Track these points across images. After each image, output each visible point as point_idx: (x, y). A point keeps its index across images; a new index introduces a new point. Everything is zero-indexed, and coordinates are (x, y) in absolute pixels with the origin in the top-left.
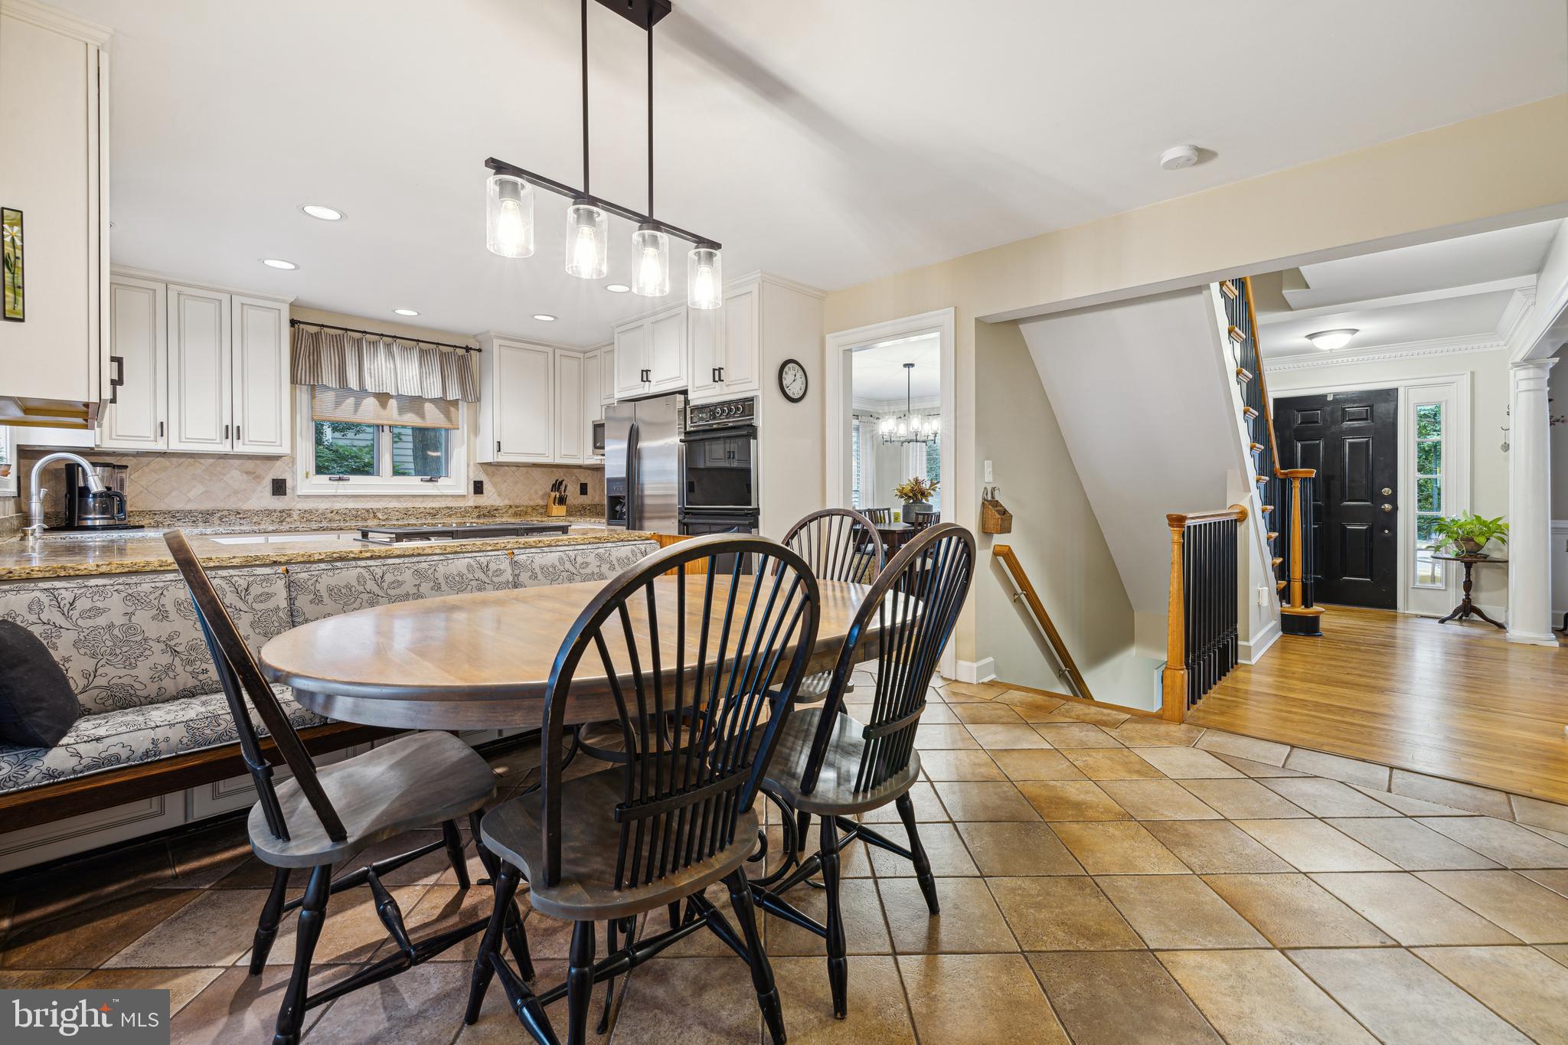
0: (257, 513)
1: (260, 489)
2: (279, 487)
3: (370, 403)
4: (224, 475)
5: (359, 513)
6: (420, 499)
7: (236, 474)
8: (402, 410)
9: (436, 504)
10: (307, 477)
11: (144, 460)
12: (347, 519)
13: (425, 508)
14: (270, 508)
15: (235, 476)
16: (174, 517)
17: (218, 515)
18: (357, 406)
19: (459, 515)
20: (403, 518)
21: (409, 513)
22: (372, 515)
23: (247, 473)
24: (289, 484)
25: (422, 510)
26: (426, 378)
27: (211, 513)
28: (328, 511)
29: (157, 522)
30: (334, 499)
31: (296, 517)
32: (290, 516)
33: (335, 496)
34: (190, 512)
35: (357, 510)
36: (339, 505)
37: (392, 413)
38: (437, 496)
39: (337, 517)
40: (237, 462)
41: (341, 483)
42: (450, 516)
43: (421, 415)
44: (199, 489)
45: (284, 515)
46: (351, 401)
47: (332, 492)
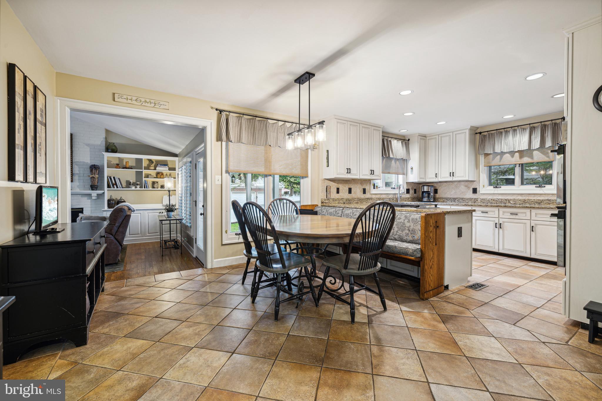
0: (467, 199)
1: (469, 191)
2: (475, 191)
3: (508, 155)
4: (459, 187)
5: (502, 201)
6: (533, 196)
7: (462, 187)
8: (521, 157)
9: (541, 198)
10: (484, 187)
11: (442, 184)
12: (498, 203)
13: (534, 200)
14: (472, 198)
15: (462, 188)
16: (447, 199)
17: (457, 199)
18: (501, 158)
20: (523, 204)
21: (526, 202)
22: (508, 202)
23: (465, 186)
24: (478, 190)
25: (533, 200)
26: (534, 140)
27: (455, 199)
28: (490, 199)
29: (443, 201)
30: (493, 195)
31: (479, 201)
32: (477, 200)
33: (494, 194)
34: (451, 198)
35: (502, 199)
36: (495, 197)
37: (516, 159)
38: (542, 194)
39: (494, 202)
40: (463, 183)
41: (496, 189)
43: (531, 157)
44: (454, 192)
45: (476, 200)
46: (499, 157)
47: (492, 192)
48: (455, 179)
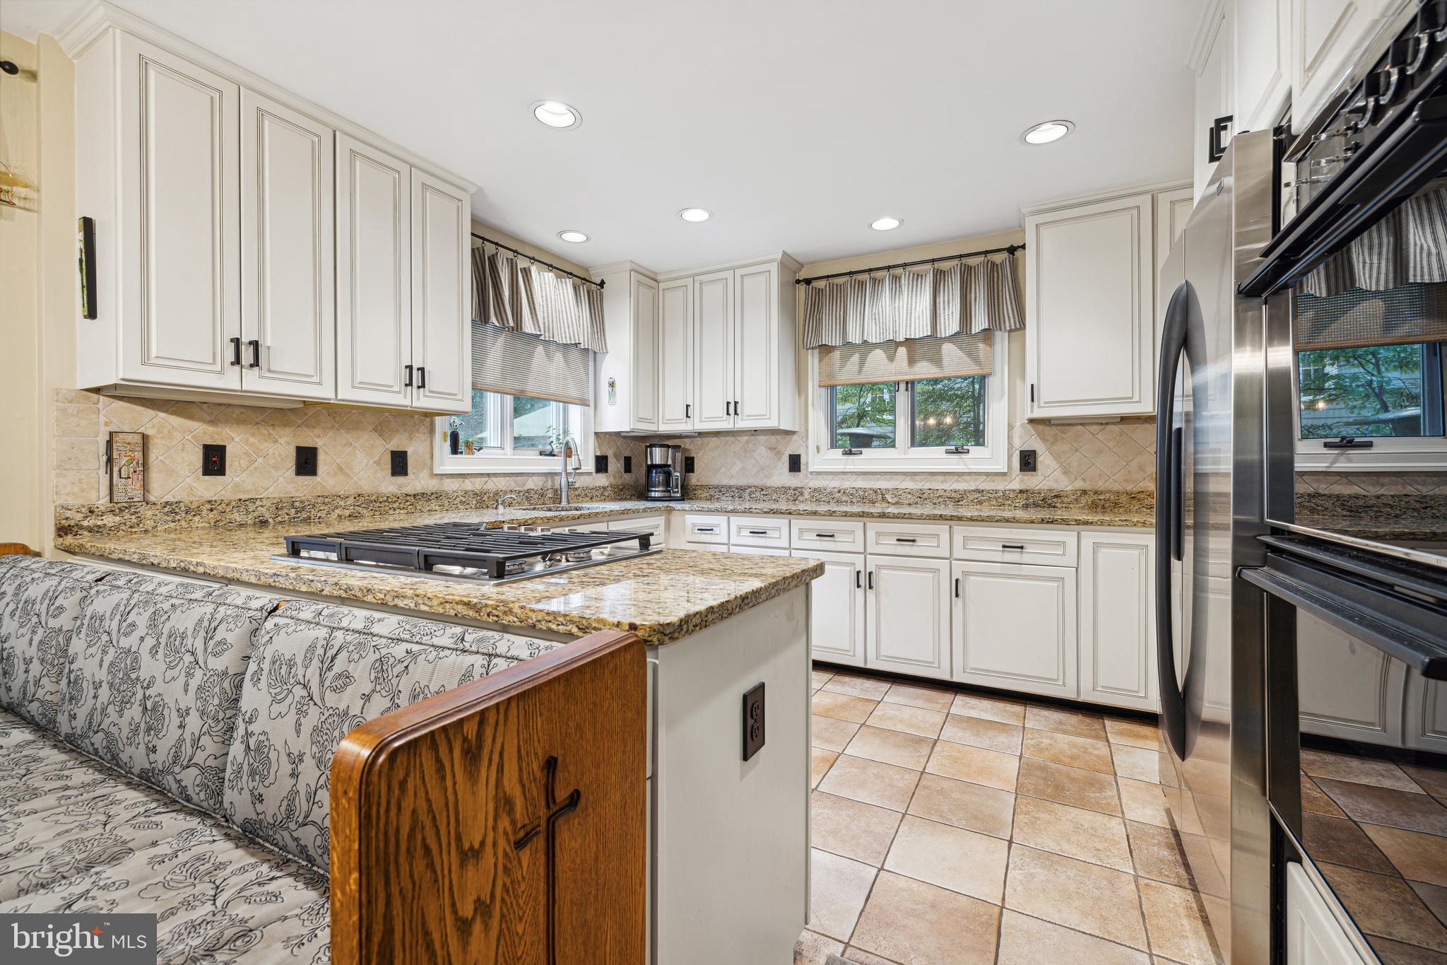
0: (776, 490)
1: (780, 464)
2: (795, 464)
3: (878, 355)
4: (754, 451)
5: (866, 494)
6: (941, 478)
7: (762, 450)
8: (912, 361)
9: (962, 486)
10: (818, 452)
11: (706, 440)
12: (854, 500)
13: (945, 491)
14: (787, 485)
15: (761, 451)
16: (720, 491)
17: (748, 491)
18: (862, 362)
19: (994, 503)
20: (916, 503)
21: (925, 496)
22: (880, 497)
23: (770, 449)
24: (803, 460)
25: (942, 493)
26: (944, 309)
27: (742, 489)
28: (836, 490)
29: (710, 495)
30: (844, 476)
31: (807, 496)
32: (802, 494)
33: (843, 473)
34: (730, 487)
35: (865, 490)
36: (848, 484)
37: (898, 368)
38: (963, 474)
39: (844, 498)
40: (762, 439)
41: (851, 457)
42: (980, 503)
43: (937, 360)
44: (738, 466)
45: (796, 494)
46: (856, 358)
47: (840, 468)
48: (741, 424)
